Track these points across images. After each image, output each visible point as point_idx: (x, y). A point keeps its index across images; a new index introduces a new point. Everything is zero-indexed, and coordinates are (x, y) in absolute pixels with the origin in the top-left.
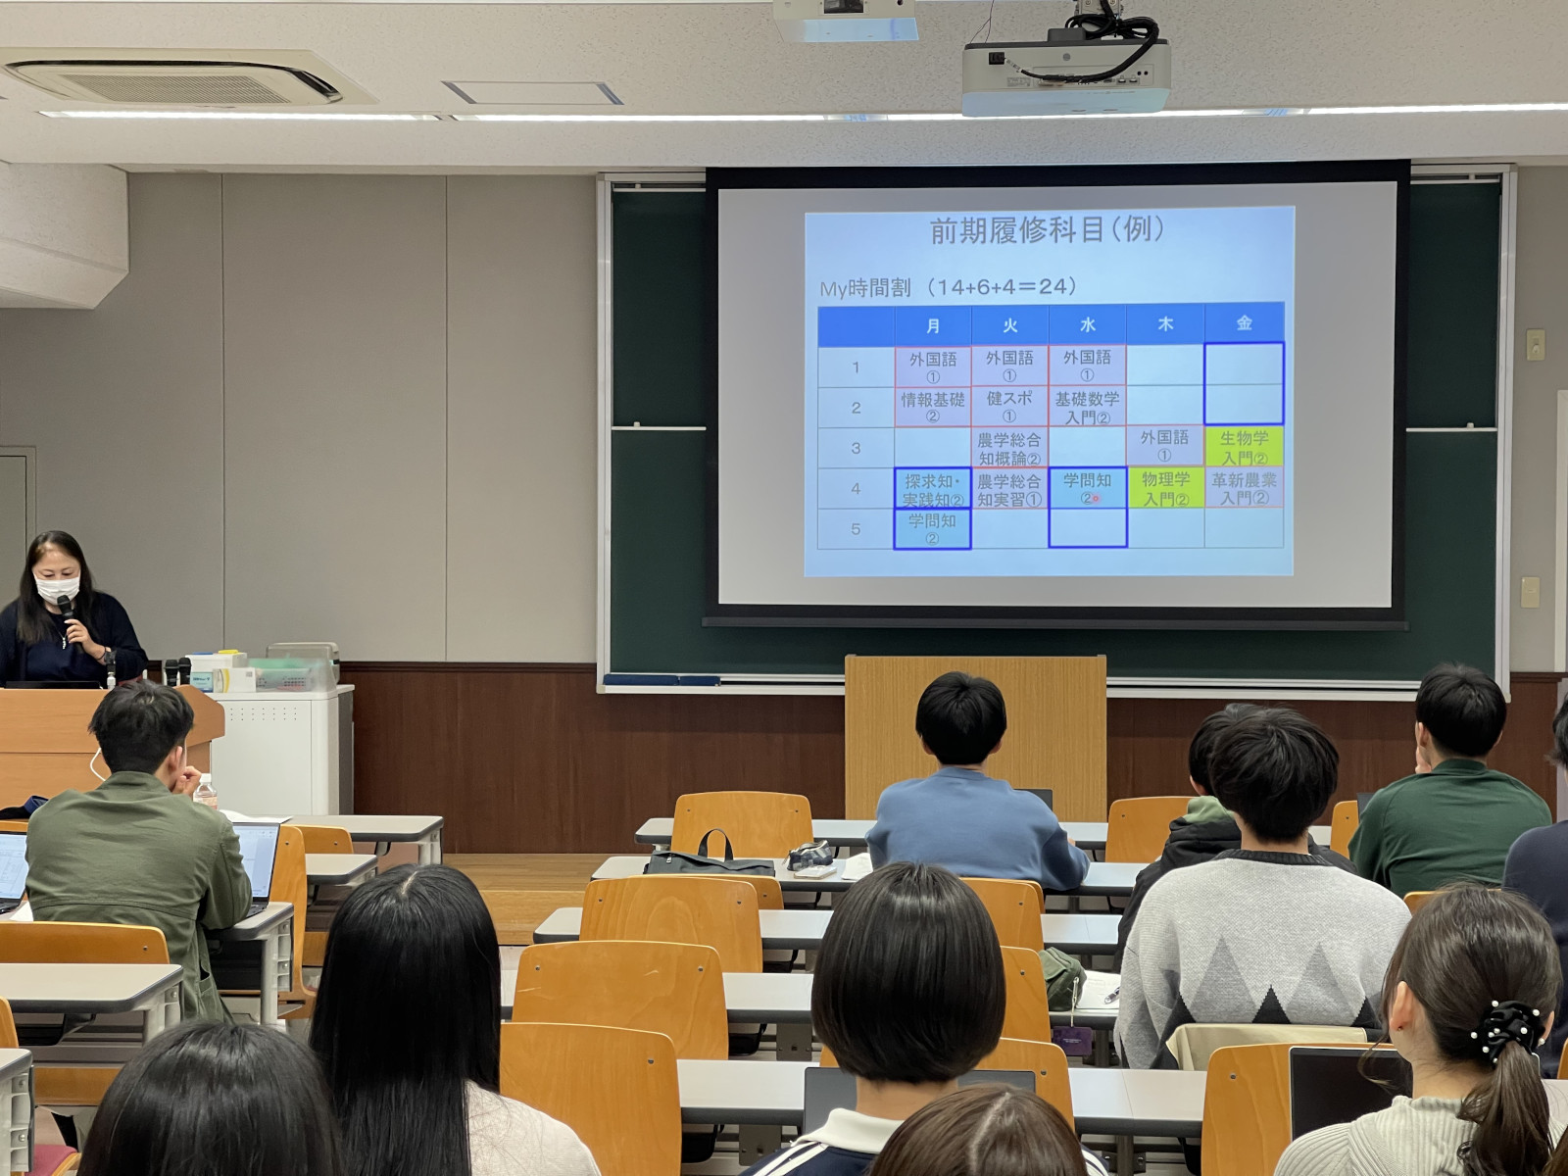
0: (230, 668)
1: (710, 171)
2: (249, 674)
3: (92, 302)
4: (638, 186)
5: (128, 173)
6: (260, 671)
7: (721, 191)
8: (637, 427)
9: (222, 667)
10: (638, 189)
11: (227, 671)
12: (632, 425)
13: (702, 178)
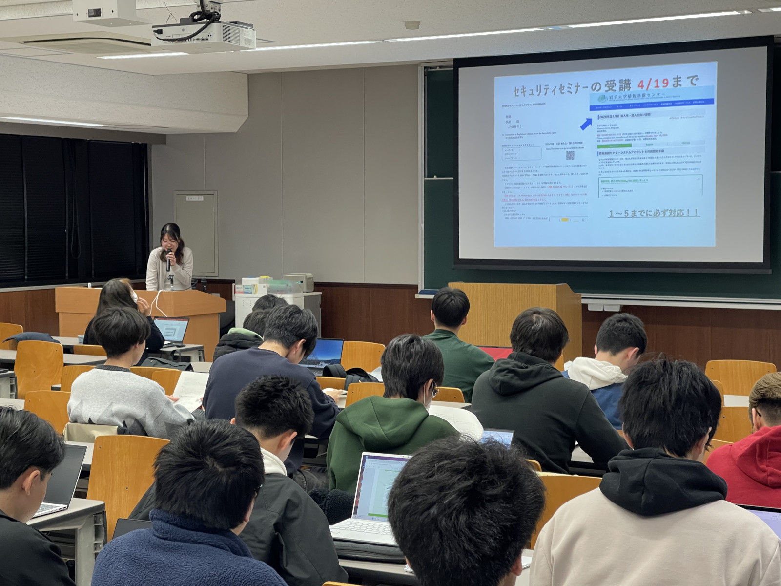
0: (258, 284)
1: (456, 60)
2: (264, 287)
3: (235, 130)
4: (438, 68)
5: (248, 75)
6: (269, 285)
7: (460, 69)
8: (435, 178)
9: (255, 283)
10: (438, 69)
11: (256, 285)
12: (433, 177)
13: (452, 63)
